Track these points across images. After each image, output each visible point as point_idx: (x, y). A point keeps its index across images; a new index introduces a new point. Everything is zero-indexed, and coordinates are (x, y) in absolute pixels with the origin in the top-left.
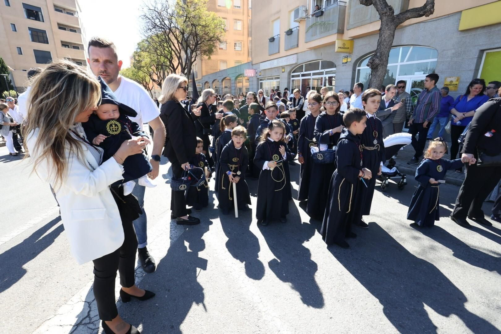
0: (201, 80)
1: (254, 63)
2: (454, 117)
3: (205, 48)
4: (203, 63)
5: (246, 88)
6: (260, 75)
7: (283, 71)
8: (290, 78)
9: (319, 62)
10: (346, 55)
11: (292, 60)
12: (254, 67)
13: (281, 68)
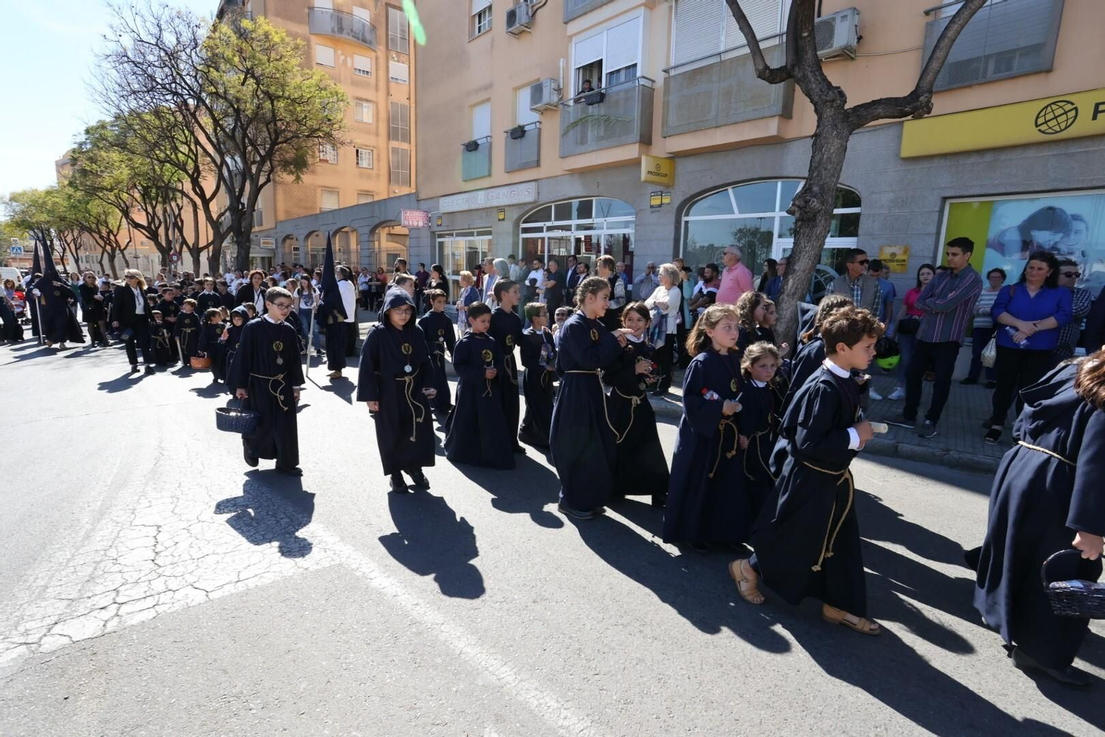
0: (275, 231)
1: (422, 196)
2: (1012, 331)
3: (290, 155)
4: (278, 191)
5: (388, 254)
6: (438, 225)
7: (501, 217)
8: (518, 235)
9: (592, 201)
10: (659, 188)
11: (525, 195)
12: (424, 205)
13: (495, 210)
